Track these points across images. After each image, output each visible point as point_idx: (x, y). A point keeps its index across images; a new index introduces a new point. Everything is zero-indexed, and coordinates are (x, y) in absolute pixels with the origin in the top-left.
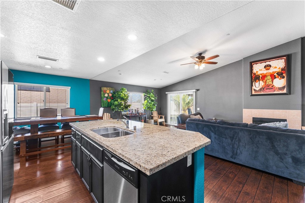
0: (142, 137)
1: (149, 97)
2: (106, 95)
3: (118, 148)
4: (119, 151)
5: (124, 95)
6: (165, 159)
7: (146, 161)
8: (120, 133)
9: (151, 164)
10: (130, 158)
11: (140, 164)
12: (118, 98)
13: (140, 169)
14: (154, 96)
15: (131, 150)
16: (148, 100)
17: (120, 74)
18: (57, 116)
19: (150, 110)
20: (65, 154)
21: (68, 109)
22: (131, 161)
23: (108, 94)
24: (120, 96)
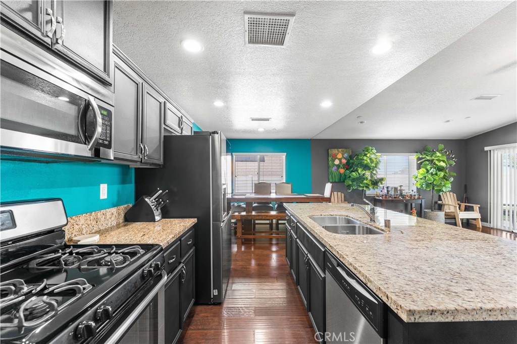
0: (403, 243)
1: (431, 161)
2: (337, 162)
3: (348, 254)
4: (348, 259)
5: (370, 159)
6: (455, 304)
7: (402, 293)
8: (357, 228)
9: (413, 302)
10: (368, 276)
11: (387, 293)
12: (357, 166)
13: (387, 303)
14: (445, 158)
15: (373, 263)
16: (428, 167)
17: (361, 122)
18: (271, 193)
19: (433, 188)
20: (279, 245)
21: (284, 184)
22: (371, 282)
23: (340, 160)
24: (361, 163)
